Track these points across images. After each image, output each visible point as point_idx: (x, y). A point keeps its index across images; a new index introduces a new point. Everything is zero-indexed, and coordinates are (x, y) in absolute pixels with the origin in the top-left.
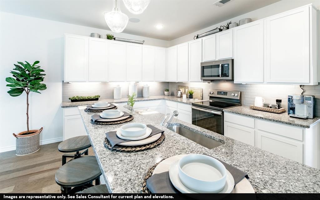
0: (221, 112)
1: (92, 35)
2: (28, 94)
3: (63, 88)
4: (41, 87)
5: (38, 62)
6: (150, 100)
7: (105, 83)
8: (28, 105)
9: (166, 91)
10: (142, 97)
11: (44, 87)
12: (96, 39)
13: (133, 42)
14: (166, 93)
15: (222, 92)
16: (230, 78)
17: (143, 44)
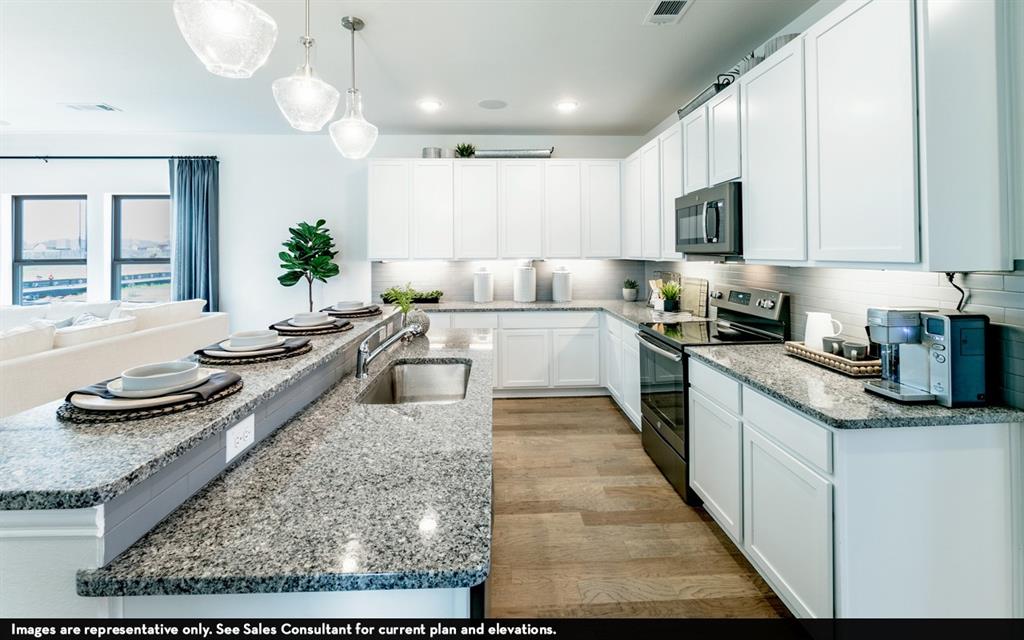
0: (681, 354)
1: (425, 154)
2: (310, 282)
3: (373, 272)
4: (330, 271)
5: (322, 222)
6: (573, 309)
7: (459, 263)
8: (311, 303)
9: (626, 288)
10: (551, 300)
11: (335, 270)
12: (433, 162)
13: (520, 157)
14: (626, 292)
15: (740, 293)
16: (727, 246)
17: (549, 157)
